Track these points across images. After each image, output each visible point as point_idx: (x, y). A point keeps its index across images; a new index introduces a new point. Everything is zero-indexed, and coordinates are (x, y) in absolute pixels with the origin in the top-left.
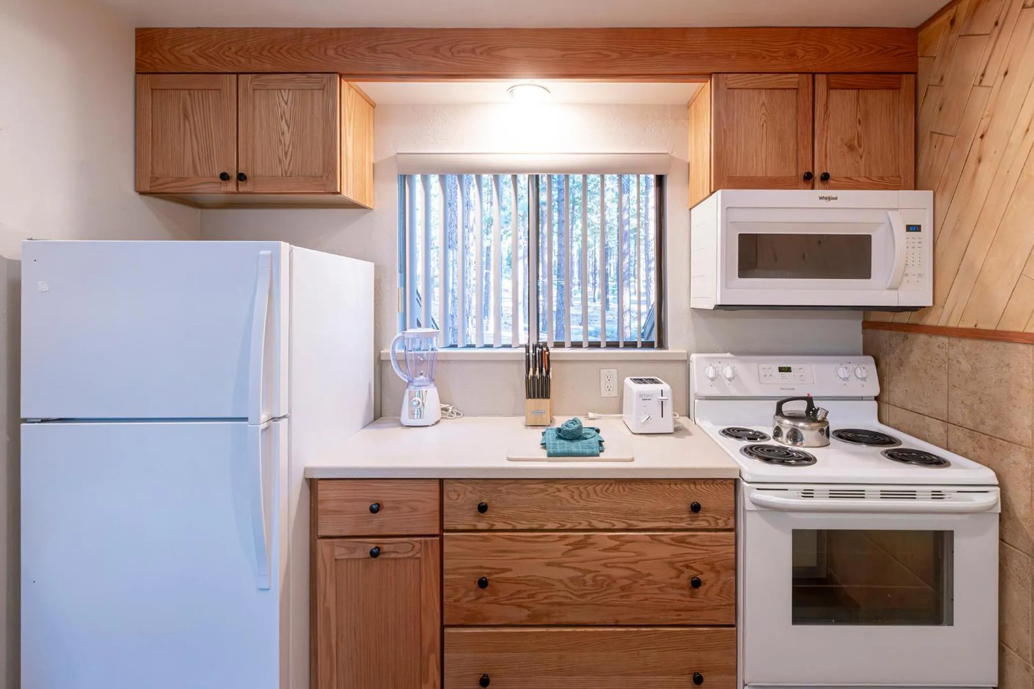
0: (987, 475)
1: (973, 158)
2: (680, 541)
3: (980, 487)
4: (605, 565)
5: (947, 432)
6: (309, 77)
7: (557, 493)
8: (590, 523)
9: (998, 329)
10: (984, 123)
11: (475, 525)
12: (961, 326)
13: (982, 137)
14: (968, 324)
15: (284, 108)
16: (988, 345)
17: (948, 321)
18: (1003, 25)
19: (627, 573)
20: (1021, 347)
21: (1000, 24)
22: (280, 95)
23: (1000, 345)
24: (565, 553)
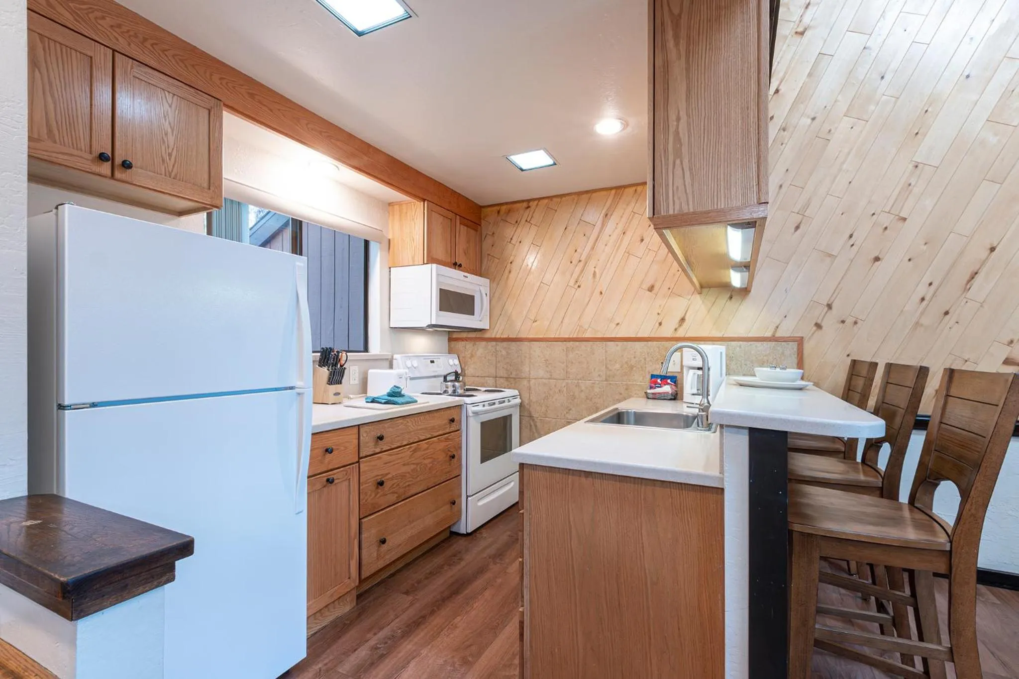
0: (516, 392)
1: (507, 271)
2: (447, 439)
3: (514, 397)
4: (424, 459)
5: (496, 382)
6: (197, 93)
7: (408, 424)
8: (419, 438)
9: (518, 337)
10: (512, 258)
11: (374, 451)
12: (502, 337)
13: (511, 263)
14: (505, 336)
15: (168, 110)
16: (513, 343)
17: (496, 335)
18: (520, 222)
19: (430, 460)
20: (526, 343)
21: (518, 222)
22: (163, 95)
23: (518, 343)
24: (411, 457)
